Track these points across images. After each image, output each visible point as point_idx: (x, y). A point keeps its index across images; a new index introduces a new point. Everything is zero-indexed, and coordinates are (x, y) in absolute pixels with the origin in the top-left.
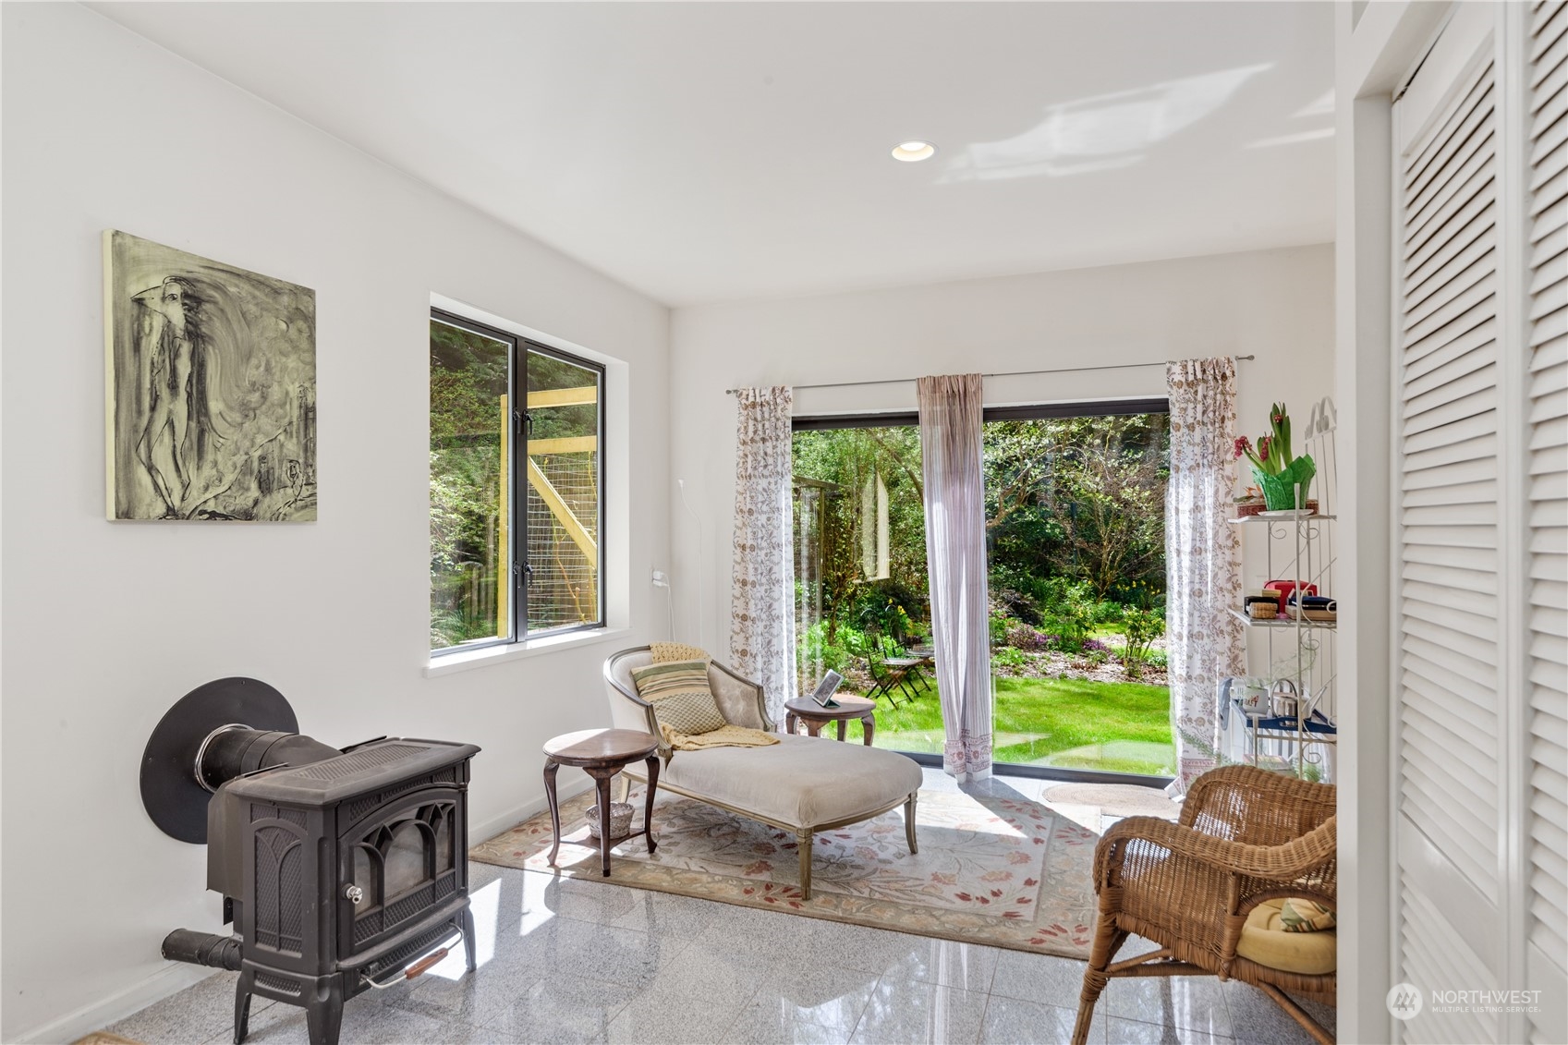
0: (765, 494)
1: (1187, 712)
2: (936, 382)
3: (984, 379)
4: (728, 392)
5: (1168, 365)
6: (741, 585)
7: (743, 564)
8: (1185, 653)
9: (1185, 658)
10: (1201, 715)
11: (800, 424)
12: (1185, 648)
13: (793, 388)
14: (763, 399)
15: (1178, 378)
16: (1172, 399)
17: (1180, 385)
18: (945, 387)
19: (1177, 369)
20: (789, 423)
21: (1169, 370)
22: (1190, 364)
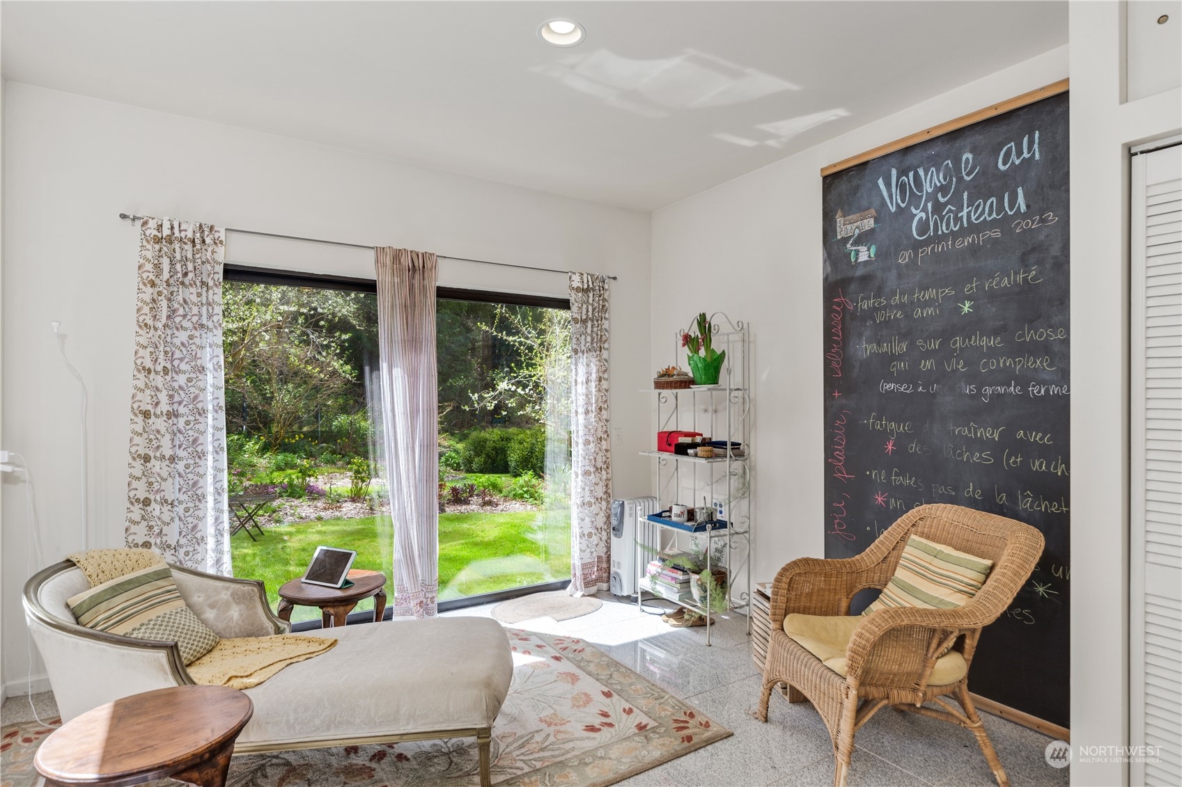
0: (183, 349)
1: (582, 529)
2: (397, 255)
3: (440, 260)
4: (123, 216)
5: (570, 274)
6: (142, 461)
7: (145, 435)
8: (579, 487)
9: (579, 490)
10: (590, 530)
11: (234, 274)
12: (580, 483)
13: (226, 229)
14: (183, 234)
15: (576, 284)
16: (572, 300)
17: (578, 290)
18: (406, 261)
19: (576, 278)
20: (220, 269)
21: (570, 277)
22: (585, 276)
